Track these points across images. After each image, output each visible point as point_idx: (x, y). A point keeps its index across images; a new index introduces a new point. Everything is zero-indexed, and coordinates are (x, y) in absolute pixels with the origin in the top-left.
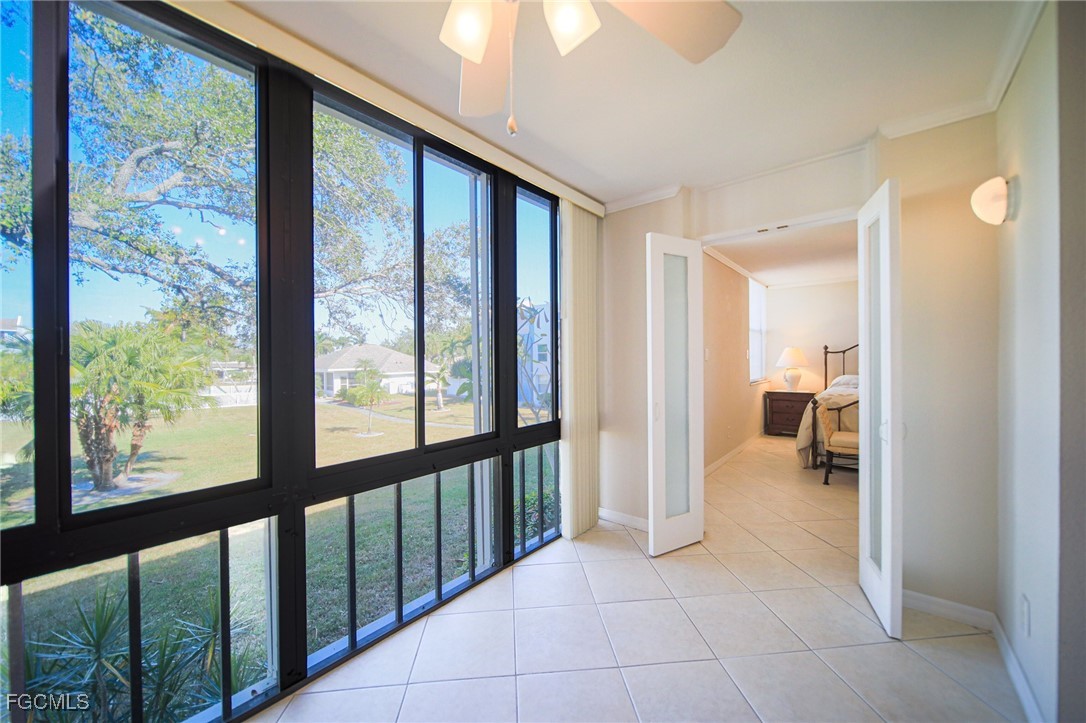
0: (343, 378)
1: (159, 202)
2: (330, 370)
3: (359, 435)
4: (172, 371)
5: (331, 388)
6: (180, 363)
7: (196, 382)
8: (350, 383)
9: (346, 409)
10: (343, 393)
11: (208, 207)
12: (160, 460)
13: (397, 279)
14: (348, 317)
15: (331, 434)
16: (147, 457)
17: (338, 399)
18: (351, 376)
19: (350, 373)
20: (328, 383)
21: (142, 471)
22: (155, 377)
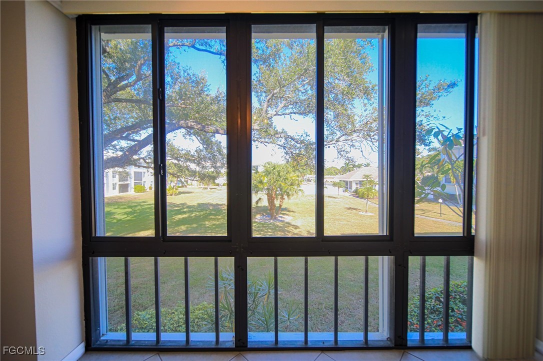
0: (356, 184)
1: (275, 115)
2: (351, 180)
3: (361, 213)
4: (289, 178)
5: (351, 188)
6: (293, 176)
7: (297, 183)
8: (360, 186)
9: (357, 199)
10: (356, 191)
11: (291, 113)
12: (289, 211)
13: (371, 130)
14: (346, 153)
15: (348, 211)
16: (285, 209)
17: (354, 194)
18: (361, 183)
19: (360, 181)
20: (350, 186)
21: (283, 214)
22: (285, 181)
